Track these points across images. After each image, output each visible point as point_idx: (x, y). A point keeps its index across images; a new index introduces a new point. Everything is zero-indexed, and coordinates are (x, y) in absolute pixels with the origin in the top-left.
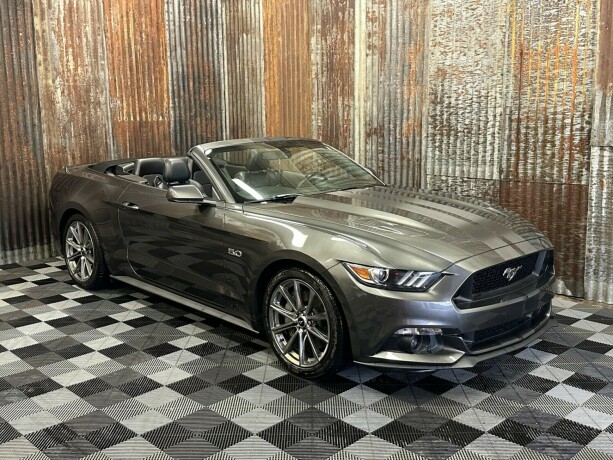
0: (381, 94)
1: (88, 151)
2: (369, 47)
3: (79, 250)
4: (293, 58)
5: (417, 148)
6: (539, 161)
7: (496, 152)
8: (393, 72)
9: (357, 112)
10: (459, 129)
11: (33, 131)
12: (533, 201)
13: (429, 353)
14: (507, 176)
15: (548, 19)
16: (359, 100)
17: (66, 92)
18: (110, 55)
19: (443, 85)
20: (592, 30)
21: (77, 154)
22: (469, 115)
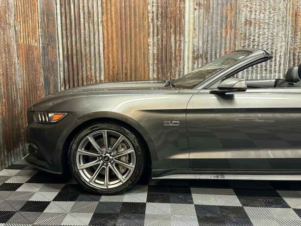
1: (7, 69)
7: (282, 66)
16: (189, 37)
19: (249, 29)
22: (266, 46)
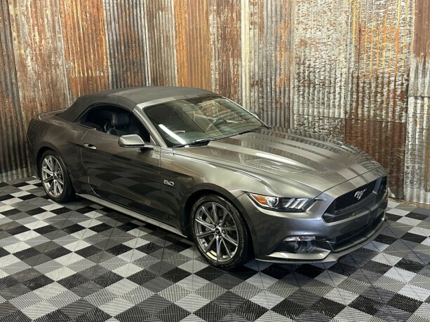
0: (261, 57)
1: (51, 100)
2: (251, 23)
3: (52, 175)
4: (196, 30)
5: (287, 96)
6: (372, 106)
7: (343, 99)
8: (269, 42)
9: (243, 69)
10: (317, 83)
11: (12, 88)
12: (368, 133)
13: (307, 252)
14: (350, 116)
15: (379, 7)
16: (245, 61)
17: (34, 58)
18: (64, 30)
19: (304, 52)
20: (409, 16)
21: (44, 103)
22: (323, 73)
